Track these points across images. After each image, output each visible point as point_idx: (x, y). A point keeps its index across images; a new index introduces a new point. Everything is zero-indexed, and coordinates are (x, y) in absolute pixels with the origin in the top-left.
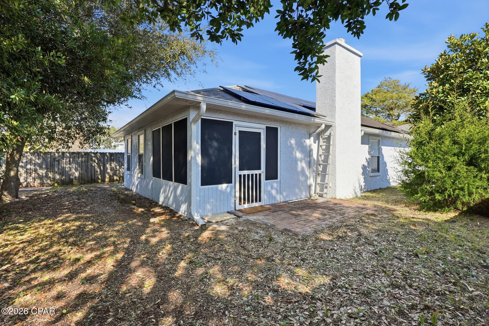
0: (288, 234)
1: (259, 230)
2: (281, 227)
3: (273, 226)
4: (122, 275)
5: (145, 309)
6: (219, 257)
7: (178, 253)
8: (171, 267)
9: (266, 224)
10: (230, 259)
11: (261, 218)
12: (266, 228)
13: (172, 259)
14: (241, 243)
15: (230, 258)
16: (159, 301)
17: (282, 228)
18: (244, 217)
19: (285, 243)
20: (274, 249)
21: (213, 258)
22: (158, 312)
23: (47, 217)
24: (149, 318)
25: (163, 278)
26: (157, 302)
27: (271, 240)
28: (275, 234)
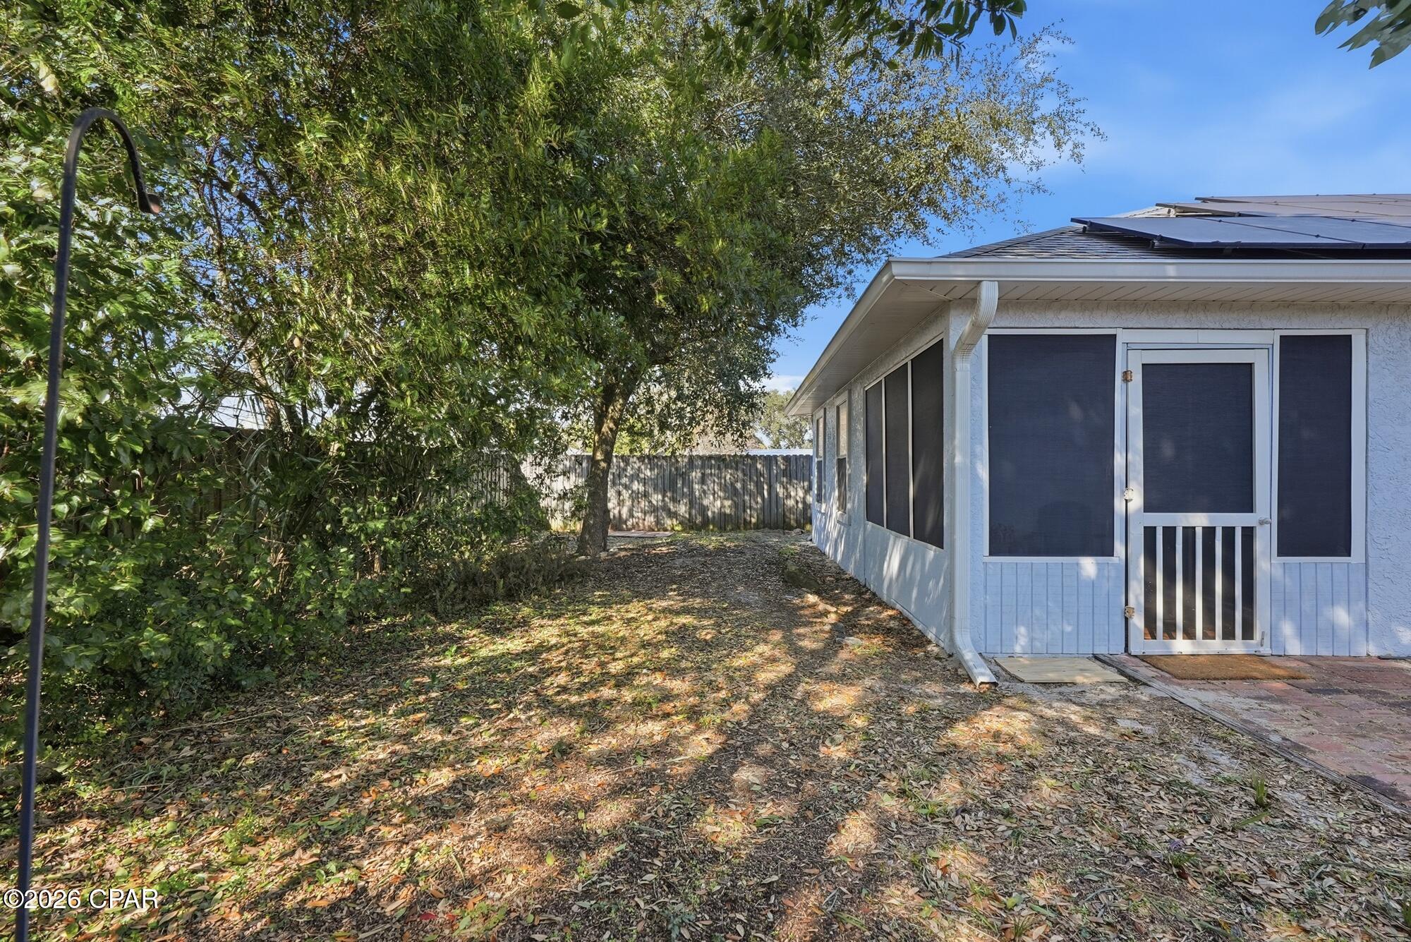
0: (1376, 807)
1: (1209, 751)
2: (1337, 764)
3: (1291, 752)
4: (719, 769)
5: (734, 886)
6: (1007, 806)
7: (876, 752)
8: (844, 791)
9: (1258, 735)
10: (1049, 829)
11: (1238, 704)
12: (1251, 750)
13: (852, 768)
14: (1113, 781)
15: (1050, 824)
16: (775, 878)
17: (1346, 771)
18: (1157, 684)
19: (1340, 841)
20: (1263, 850)
21: (984, 803)
22: (760, 910)
23: (639, 595)
24: (732, 915)
25: (809, 814)
26: (768, 880)
27: (1262, 805)
28: (1293, 786)
